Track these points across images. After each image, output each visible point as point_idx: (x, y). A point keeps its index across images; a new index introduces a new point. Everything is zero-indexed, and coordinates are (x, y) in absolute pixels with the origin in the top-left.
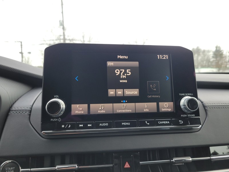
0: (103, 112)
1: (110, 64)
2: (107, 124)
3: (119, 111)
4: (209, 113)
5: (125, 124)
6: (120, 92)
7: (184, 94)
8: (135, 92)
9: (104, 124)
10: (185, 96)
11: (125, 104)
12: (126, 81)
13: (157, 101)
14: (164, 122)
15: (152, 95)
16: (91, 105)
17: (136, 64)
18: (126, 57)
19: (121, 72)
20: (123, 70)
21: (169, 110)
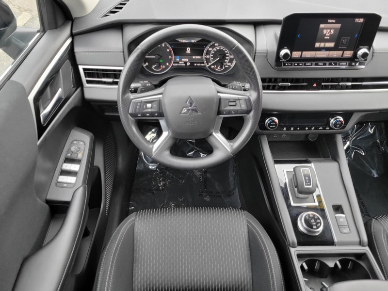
0: (309, 56)
1: (322, 26)
2: (310, 64)
3: (318, 56)
4: (374, 58)
5: (320, 64)
6: (322, 45)
7: (362, 47)
8: (332, 45)
9: (308, 64)
10: (363, 48)
11: (323, 52)
12: (328, 38)
13: (344, 50)
14: (343, 64)
15: (342, 46)
16: (304, 52)
17: (339, 26)
18: (334, 21)
19: (327, 31)
20: (329, 30)
21: (349, 56)
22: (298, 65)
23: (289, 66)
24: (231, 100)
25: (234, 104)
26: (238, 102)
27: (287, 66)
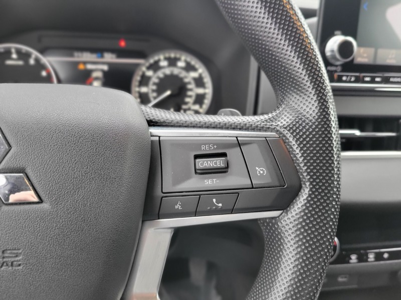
16: (380, 51)
22: (373, 81)
23: (350, 82)
24: (205, 150)
25: (219, 163)
26: (234, 155)
27: (345, 82)
